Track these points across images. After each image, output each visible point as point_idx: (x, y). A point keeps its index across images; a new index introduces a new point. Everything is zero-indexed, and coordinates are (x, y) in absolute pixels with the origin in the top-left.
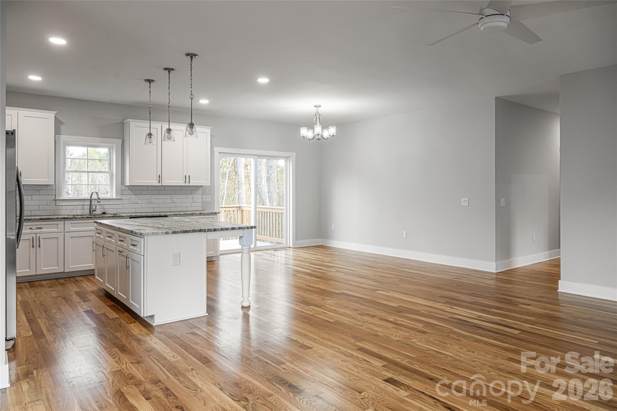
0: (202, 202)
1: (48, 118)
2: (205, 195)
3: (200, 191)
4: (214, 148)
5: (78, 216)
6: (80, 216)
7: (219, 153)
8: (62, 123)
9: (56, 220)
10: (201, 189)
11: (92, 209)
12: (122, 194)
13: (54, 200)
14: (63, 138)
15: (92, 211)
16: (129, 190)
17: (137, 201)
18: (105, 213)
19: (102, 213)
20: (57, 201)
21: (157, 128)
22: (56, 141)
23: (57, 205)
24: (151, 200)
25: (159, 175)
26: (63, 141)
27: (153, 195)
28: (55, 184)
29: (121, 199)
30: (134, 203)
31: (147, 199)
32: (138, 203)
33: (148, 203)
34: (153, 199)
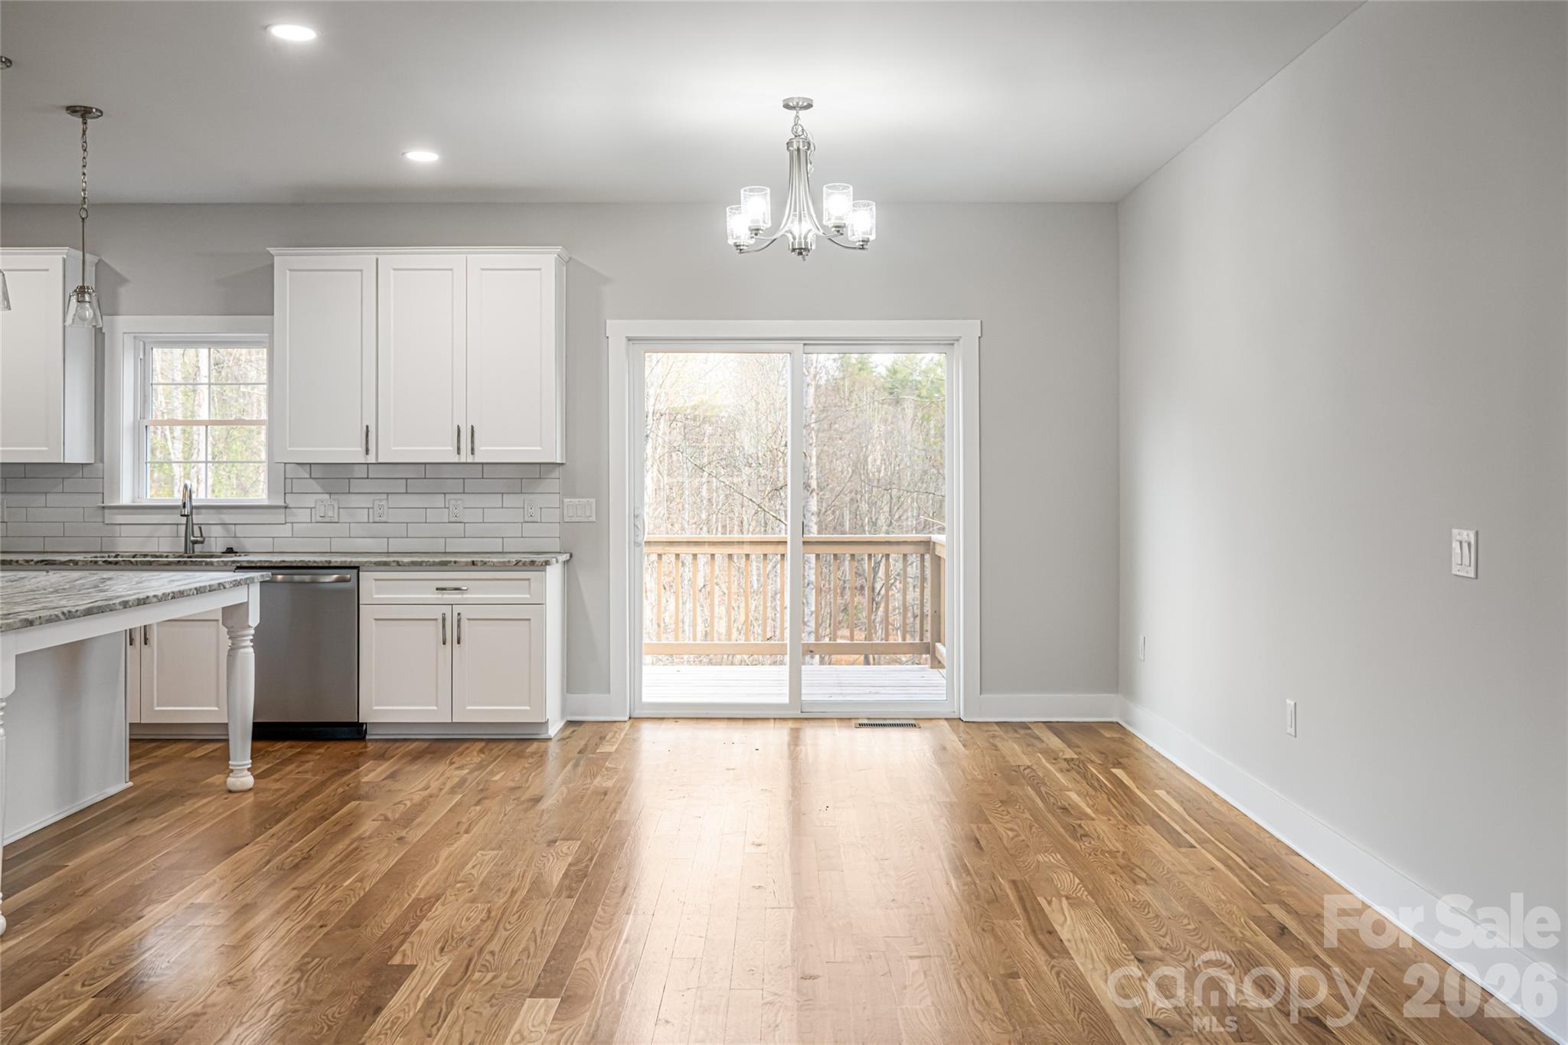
0: (562, 522)
1: (47, 270)
2: (573, 495)
3: (553, 484)
4: (608, 321)
7: (629, 339)
8: (123, 281)
10: (556, 473)
11: (192, 538)
12: (288, 490)
13: (99, 507)
14: (124, 325)
15: (191, 544)
16: (311, 478)
17: (336, 515)
18: (232, 548)
19: (224, 550)
20: (106, 511)
21: (360, 268)
22: (104, 334)
23: (106, 522)
24: (381, 511)
25: (367, 427)
26: (124, 333)
27: (385, 496)
28: (102, 461)
29: (286, 507)
30: (325, 520)
31: (369, 508)
32: (337, 521)
33: (371, 520)
34: (386, 508)
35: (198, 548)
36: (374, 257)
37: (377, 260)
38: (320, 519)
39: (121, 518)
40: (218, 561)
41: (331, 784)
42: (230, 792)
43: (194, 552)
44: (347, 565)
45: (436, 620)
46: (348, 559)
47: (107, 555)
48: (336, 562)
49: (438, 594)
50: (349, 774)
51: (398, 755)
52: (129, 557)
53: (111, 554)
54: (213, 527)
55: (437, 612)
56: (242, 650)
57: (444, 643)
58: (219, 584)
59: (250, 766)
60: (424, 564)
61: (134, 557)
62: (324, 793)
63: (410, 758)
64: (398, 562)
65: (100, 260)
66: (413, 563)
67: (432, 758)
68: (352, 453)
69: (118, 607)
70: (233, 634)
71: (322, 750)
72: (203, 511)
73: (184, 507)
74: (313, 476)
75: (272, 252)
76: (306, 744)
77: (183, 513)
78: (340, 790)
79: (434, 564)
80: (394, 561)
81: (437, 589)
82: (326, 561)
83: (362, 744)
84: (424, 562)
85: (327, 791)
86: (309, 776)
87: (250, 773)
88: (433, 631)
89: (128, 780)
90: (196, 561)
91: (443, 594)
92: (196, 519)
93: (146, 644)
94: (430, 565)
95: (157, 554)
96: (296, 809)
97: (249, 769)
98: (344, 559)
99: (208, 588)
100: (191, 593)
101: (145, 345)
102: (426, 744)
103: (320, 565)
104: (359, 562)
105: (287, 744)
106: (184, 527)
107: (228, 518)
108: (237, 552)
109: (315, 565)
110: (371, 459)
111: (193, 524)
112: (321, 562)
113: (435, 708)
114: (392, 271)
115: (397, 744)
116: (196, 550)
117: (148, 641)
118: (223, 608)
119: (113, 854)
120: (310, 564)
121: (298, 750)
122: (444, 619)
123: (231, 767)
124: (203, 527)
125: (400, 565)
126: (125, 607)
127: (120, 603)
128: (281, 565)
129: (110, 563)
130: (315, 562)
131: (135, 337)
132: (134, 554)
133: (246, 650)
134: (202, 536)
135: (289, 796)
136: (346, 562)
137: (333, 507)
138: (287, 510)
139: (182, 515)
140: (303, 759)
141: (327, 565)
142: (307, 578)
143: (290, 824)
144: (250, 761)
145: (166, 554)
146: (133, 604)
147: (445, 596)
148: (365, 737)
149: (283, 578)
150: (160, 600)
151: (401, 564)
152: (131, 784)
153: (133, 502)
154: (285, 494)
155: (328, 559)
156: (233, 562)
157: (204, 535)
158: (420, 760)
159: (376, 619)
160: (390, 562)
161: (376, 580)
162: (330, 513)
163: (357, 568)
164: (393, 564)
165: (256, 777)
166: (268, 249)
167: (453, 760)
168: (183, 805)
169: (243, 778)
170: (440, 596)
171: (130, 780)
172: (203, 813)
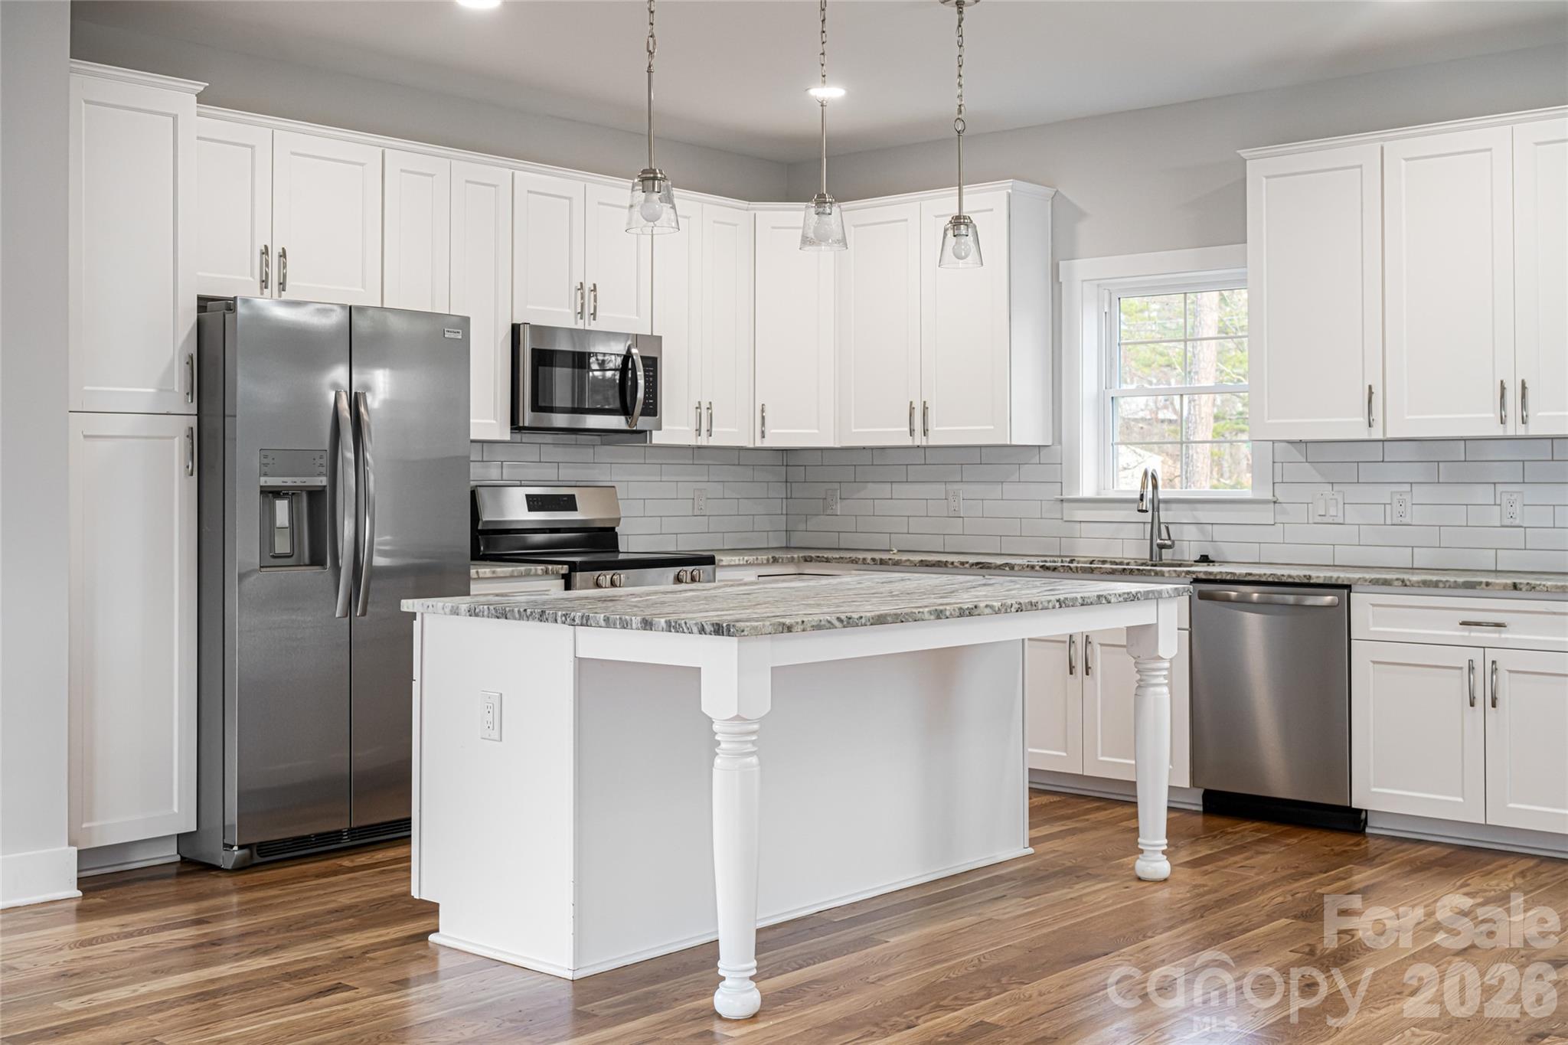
1: (992, 210)
5: (1104, 562)
6: (1112, 563)
8: (1081, 215)
9: (960, 571)
11: (1159, 541)
12: (1278, 479)
13: (1057, 500)
14: (1082, 270)
15: (1157, 549)
16: (1307, 462)
17: (1341, 514)
18: (1207, 556)
19: (1198, 558)
20: (1065, 505)
21: (1358, 163)
22: (1061, 283)
23: (1065, 519)
24: (1402, 509)
25: (1370, 387)
26: (1083, 281)
27: (1407, 487)
28: (1060, 443)
29: (1275, 502)
30: (1325, 520)
31: (1385, 504)
32: (1342, 522)
33: (1388, 522)
34: (1409, 504)
35: (1167, 554)
36: (1378, 145)
37: (1382, 148)
38: (1319, 519)
39: (1081, 514)
40: (1169, 571)
41: (1271, 890)
42: (1139, 879)
43: (1161, 559)
44: (1333, 582)
45: (1461, 668)
46: (1335, 575)
47: (1060, 559)
48: (1318, 577)
49: (1463, 630)
50: (1308, 878)
51: (1393, 863)
52: (1085, 563)
53: (1064, 559)
54: (1186, 526)
55: (1461, 658)
56: (1152, 689)
57: (1472, 705)
58: (1099, 597)
59: (1165, 848)
60: (1441, 585)
61: (1091, 563)
62: (1253, 901)
63: (1408, 868)
64: (1403, 581)
65: (1057, 191)
66: (1425, 584)
67: (1439, 874)
68: (1350, 425)
69: (927, 616)
70: (1140, 667)
71: (1294, 841)
72: (1174, 506)
73: (1142, 500)
74: (1309, 460)
75: (1243, 155)
76: (1279, 829)
77: (1140, 508)
78: (1280, 899)
79: (1456, 585)
80: (1397, 579)
81: (1463, 623)
82: (1305, 576)
83: (1355, 839)
84: (1441, 581)
85: (1261, 898)
86: (1252, 873)
87: (1165, 857)
88: (1455, 686)
89: (1027, 845)
90: (1143, 570)
91: (1470, 631)
92: (1165, 516)
93: (1087, 674)
94: (1450, 587)
95: (1117, 560)
96: (1202, 917)
97: (1164, 852)
98: (1329, 574)
99: (1080, 601)
100: (1051, 605)
101: (1112, 297)
102: (1447, 851)
103: (1297, 581)
104: (1349, 579)
105: (1256, 825)
106: (1150, 525)
107: (1204, 515)
108: (1213, 562)
109: (1290, 580)
110: (1377, 434)
111: (1159, 523)
112: (1298, 576)
113: (1460, 800)
114: (1403, 162)
115: (1405, 846)
116: (1163, 558)
117: (1090, 671)
118: (1128, 628)
119: (946, 936)
120: (1284, 579)
121: (1265, 835)
122: (1471, 669)
123: (1140, 847)
124: (1170, 527)
125: (1406, 586)
126: (938, 617)
127: (930, 613)
128: (1246, 579)
129: (1048, 568)
130: (1290, 576)
131: (1098, 286)
132: (1092, 559)
133: (1158, 689)
134: (1170, 539)
135: (1206, 897)
136: (1331, 577)
137: (1337, 502)
138: (1276, 505)
139: (1139, 511)
140: (1260, 849)
141: (1306, 581)
142: (1291, 599)
143: (1178, 936)
144: (1166, 841)
145: (1128, 561)
146: (951, 614)
147: (1473, 634)
148: (1364, 829)
149: (1259, 597)
150: (997, 612)
151: (1408, 583)
152: (1031, 850)
153: (1098, 494)
154: (1274, 483)
155: (1307, 573)
156: (1188, 573)
157: (1172, 538)
158: (1423, 873)
159: (1374, 662)
160: (1392, 580)
161: (1373, 605)
162: (1332, 511)
163: (1348, 587)
164: (1396, 583)
165: (1173, 866)
166: (1238, 151)
167: (1469, 882)
168: (1070, 888)
169: (1155, 863)
170: (1466, 634)
171: (1030, 846)
172: (1086, 903)
